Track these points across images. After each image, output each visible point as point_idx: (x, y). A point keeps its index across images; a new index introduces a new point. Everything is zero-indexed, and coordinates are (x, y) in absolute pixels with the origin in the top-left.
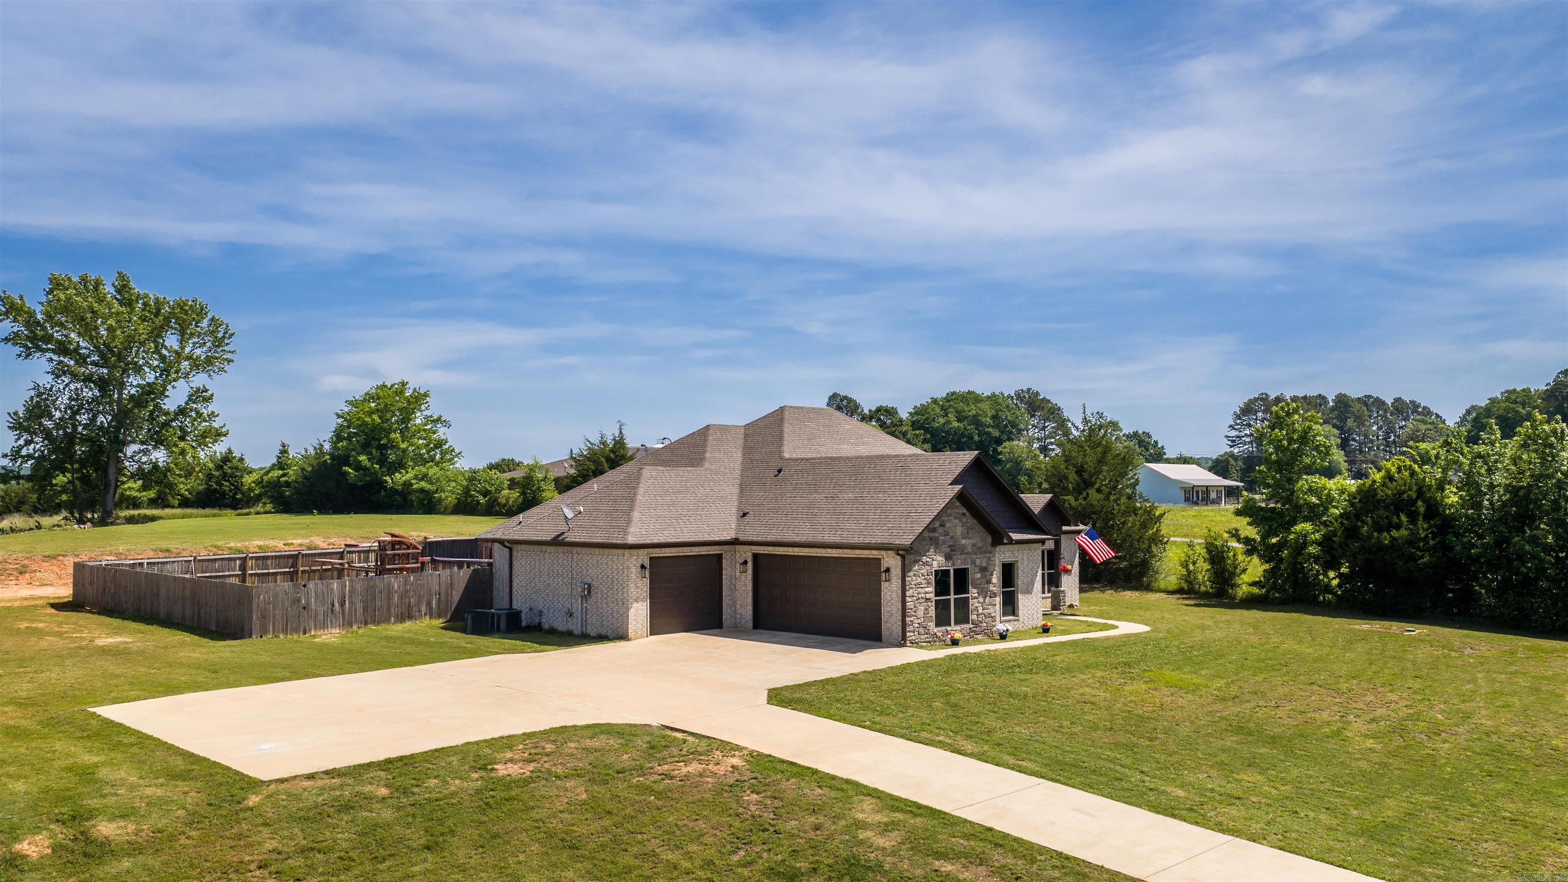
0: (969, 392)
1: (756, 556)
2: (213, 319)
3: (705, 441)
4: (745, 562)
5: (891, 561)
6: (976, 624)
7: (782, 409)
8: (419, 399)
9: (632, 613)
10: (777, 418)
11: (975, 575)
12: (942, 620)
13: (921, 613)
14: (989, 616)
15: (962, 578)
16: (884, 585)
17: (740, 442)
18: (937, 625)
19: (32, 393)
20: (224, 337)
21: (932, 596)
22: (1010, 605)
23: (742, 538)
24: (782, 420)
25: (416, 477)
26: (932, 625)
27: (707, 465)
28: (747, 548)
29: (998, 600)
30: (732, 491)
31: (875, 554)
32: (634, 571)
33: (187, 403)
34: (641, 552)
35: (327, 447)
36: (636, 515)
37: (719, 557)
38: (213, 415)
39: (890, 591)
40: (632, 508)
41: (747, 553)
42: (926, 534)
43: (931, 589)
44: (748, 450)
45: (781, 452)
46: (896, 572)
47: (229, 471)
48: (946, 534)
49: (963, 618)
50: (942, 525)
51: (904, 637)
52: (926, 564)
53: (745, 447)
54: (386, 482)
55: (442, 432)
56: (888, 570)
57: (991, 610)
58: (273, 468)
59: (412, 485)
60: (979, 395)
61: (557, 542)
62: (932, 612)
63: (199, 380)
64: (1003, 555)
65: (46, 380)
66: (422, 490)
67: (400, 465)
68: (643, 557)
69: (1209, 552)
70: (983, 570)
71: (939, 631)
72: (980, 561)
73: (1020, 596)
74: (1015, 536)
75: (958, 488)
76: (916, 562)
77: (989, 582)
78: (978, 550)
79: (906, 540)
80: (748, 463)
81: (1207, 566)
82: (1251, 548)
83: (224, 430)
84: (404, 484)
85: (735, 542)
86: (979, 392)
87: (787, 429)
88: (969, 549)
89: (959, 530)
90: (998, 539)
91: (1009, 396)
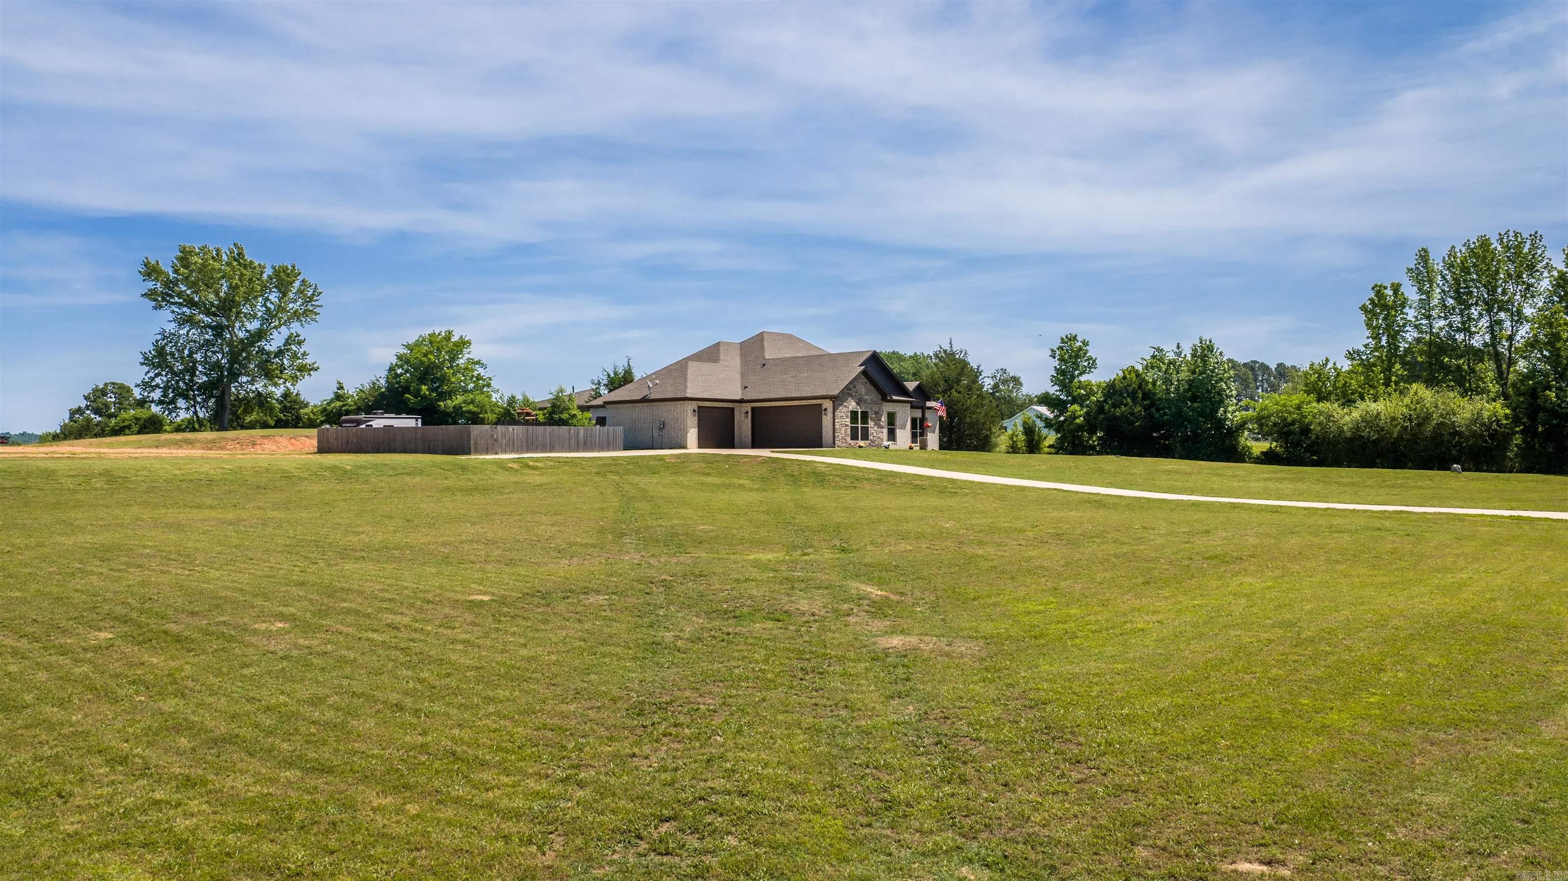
0: (894, 353)
1: (753, 409)
2: (303, 281)
3: (718, 350)
4: (747, 412)
5: (828, 404)
6: (872, 441)
7: (762, 333)
8: (463, 344)
9: (689, 435)
10: (760, 337)
11: (871, 415)
12: (854, 437)
13: (843, 432)
14: (879, 438)
15: (865, 415)
16: (824, 417)
17: (738, 352)
18: (852, 439)
19: (159, 337)
20: (313, 295)
21: (849, 423)
22: (892, 435)
23: (746, 398)
24: (762, 339)
25: (465, 402)
26: (849, 439)
27: (721, 362)
28: (748, 404)
29: (885, 431)
30: (737, 376)
31: (819, 401)
32: (690, 413)
33: (284, 345)
34: (694, 402)
35: (383, 382)
36: (689, 384)
37: (733, 409)
38: (304, 354)
39: (827, 420)
40: (686, 381)
41: (748, 407)
42: (846, 391)
43: (848, 420)
44: (743, 356)
45: (763, 356)
46: (830, 410)
47: (288, 405)
48: (856, 392)
49: (865, 437)
50: (854, 387)
51: (834, 443)
52: (846, 406)
53: (741, 354)
54: (440, 406)
55: (480, 371)
56: (826, 409)
57: (880, 435)
58: (332, 401)
59: (461, 408)
60: (902, 355)
61: (644, 400)
62: (849, 432)
63: (295, 327)
64: (887, 408)
65: (171, 327)
66: (469, 412)
67: (450, 394)
68: (694, 405)
69: (1025, 428)
70: (876, 413)
71: (853, 443)
72: (875, 408)
73: (898, 431)
74: (895, 398)
75: (863, 367)
76: (841, 405)
77: (880, 420)
78: (874, 402)
79: (836, 393)
80: (744, 362)
81: (1023, 438)
82: (1048, 424)
83: (315, 366)
84: (454, 407)
85: (742, 401)
86: (902, 352)
87: (766, 344)
88: (869, 401)
89: (863, 391)
90: (885, 398)
91: (929, 357)
